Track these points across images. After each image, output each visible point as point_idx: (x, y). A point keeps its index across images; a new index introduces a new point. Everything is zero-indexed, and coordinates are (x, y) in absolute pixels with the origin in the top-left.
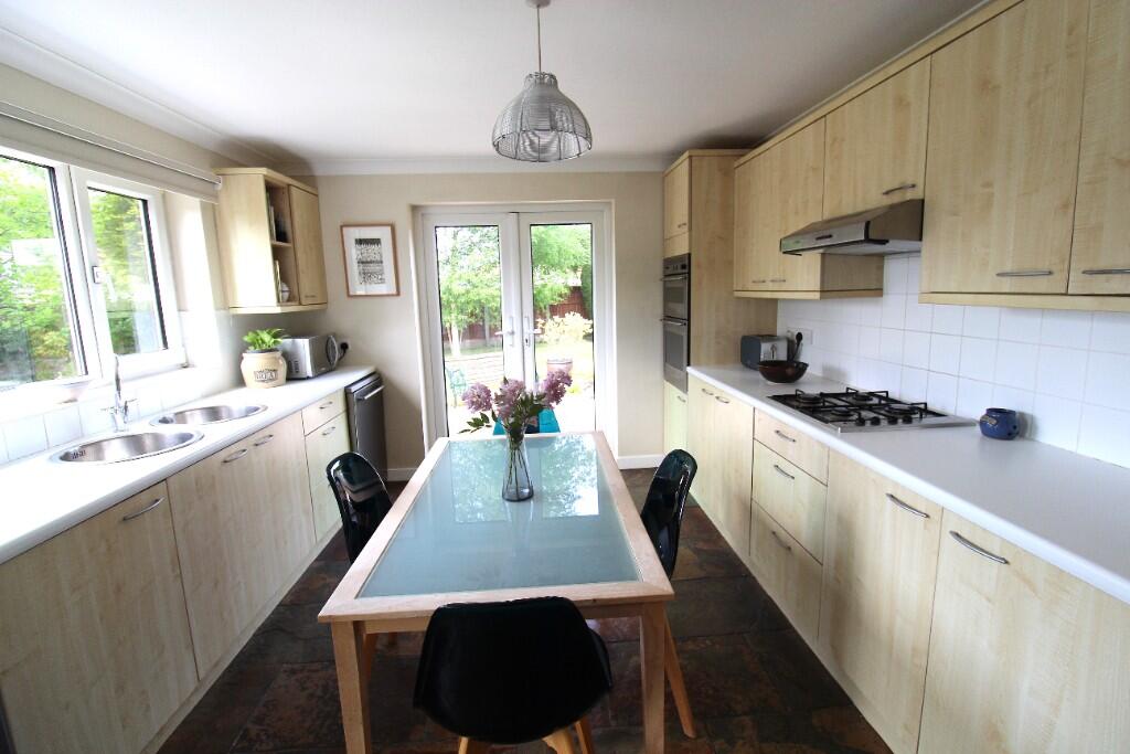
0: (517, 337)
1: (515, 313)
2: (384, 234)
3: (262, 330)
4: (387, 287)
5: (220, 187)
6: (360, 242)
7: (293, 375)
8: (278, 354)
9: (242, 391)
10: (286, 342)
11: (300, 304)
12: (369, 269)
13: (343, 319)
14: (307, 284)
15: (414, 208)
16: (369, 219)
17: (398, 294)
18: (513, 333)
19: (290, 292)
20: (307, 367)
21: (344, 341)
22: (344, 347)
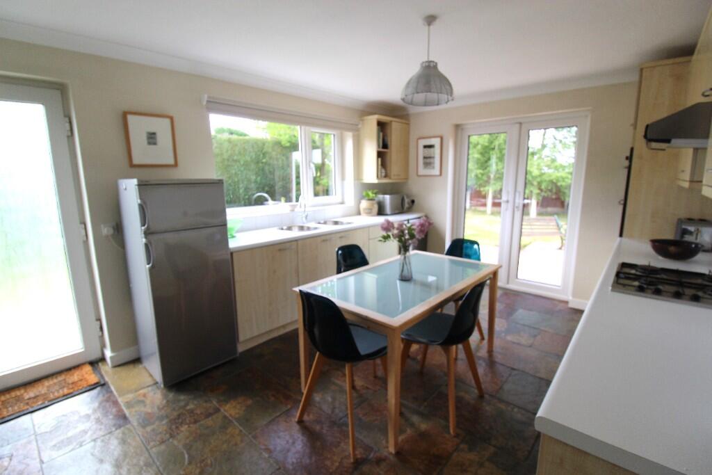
0: (510, 204)
1: (511, 188)
2: (436, 142)
3: (370, 190)
4: (436, 171)
5: (360, 126)
6: (425, 147)
7: (381, 212)
8: (374, 202)
9: (358, 217)
10: (381, 197)
11: (390, 178)
12: (428, 161)
13: (415, 187)
14: (395, 168)
15: (458, 127)
16: (432, 134)
17: (441, 174)
18: (508, 202)
19: (386, 173)
20: (388, 209)
21: (413, 198)
22: (413, 202)
